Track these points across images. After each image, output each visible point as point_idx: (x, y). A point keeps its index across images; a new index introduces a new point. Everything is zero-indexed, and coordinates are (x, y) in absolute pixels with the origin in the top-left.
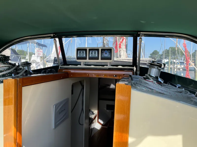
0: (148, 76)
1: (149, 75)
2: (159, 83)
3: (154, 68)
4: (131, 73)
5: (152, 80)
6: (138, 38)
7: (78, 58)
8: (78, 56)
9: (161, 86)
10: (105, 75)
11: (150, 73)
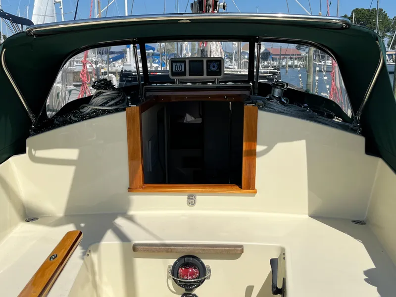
0: (271, 96)
1: (273, 96)
2: (283, 103)
3: (278, 88)
4: (247, 93)
5: (275, 101)
6: (256, 44)
7: (174, 74)
8: (174, 71)
9: (284, 106)
10: (212, 96)
11: (273, 93)
